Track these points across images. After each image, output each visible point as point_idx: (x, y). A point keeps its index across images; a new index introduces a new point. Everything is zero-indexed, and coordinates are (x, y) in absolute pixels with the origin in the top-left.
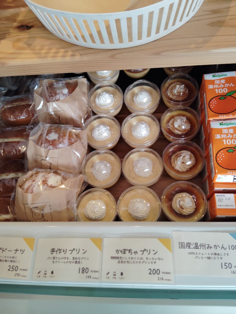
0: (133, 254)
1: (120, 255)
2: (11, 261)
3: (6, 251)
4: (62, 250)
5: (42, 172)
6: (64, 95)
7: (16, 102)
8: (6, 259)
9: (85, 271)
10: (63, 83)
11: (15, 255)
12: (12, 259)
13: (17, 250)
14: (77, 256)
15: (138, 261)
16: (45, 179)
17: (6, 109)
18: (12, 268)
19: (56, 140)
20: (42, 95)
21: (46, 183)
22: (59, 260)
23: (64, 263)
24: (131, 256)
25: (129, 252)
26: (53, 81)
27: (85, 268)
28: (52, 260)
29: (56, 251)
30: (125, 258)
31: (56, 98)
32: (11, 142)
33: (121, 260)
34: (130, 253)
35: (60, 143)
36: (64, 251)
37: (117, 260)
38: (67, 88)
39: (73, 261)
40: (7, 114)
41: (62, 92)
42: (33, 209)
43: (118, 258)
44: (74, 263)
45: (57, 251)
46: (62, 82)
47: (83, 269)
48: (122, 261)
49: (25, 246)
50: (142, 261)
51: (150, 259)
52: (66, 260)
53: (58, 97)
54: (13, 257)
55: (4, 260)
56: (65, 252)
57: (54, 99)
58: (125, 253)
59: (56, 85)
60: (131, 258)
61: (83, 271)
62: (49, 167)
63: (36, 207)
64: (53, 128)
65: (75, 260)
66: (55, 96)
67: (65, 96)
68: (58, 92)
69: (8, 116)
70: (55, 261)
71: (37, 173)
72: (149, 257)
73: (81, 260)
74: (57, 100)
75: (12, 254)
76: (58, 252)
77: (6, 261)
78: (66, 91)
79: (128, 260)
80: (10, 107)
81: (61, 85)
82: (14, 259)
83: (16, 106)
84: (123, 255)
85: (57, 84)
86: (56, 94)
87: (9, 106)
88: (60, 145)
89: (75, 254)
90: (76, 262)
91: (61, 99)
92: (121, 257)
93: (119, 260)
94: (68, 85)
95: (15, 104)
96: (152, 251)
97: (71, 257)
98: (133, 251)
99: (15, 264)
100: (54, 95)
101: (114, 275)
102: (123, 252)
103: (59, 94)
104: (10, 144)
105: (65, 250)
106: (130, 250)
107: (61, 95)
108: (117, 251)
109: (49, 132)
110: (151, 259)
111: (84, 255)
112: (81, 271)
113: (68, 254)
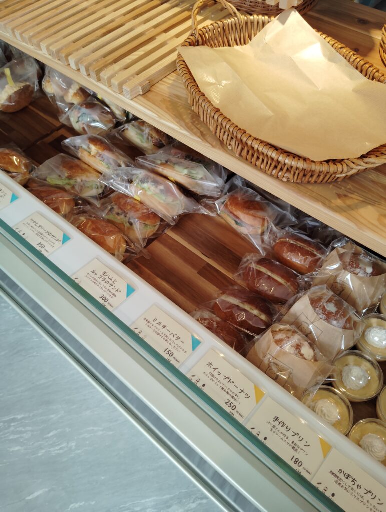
0: (356, 486)
1: (341, 476)
2: (233, 397)
3: (232, 384)
4: (286, 426)
5: (299, 335)
6: (365, 272)
7: (302, 243)
8: (229, 391)
9: (298, 463)
10: (371, 260)
11: (238, 394)
12: (234, 396)
13: (243, 391)
14: (298, 443)
15: (358, 497)
16: (300, 344)
17: (286, 243)
18: (230, 404)
19: (333, 313)
20: (341, 257)
21: (299, 349)
22: (278, 432)
23: (282, 439)
24: (352, 486)
25: (352, 481)
26: (363, 251)
27: (299, 461)
28: (271, 427)
29: (280, 421)
30: (345, 483)
31: (354, 271)
32: (273, 279)
33: (339, 482)
34: (354, 483)
35: (336, 320)
36: (287, 428)
37: (336, 479)
38: (374, 268)
39: (291, 444)
40: (285, 249)
41: (365, 269)
42: (272, 364)
43: (338, 477)
44: (291, 448)
45: (280, 423)
46: (371, 258)
47: (297, 460)
48: (340, 484)
49: (252, 394)
50: (362, 500)
51: (371, 505)
52: (285, 439)
53: (358, 271)
54: (236, 395)
55: (227, 391)
56: (288, 430)
57: (352, 270)
58: (347, 478)
59: (362, 258)
60: (351, 488)
61: (296, 461)
62: (306, 334)
63: (277, 365)
64: (335, 299)
65: (293, 445)
66: (356, 268)
67: (366, 274)
68: (361, 266)
69: (284, 251)
70: (274, 430)
71: (295, 332)
72: (371, 501)
73: (299, 450)
74: (355, 274)
75: (237, 391)
76: (281, 425)
77: (228, 393)
78: (370, 270)
79: (347, 487)
80: (292, 244)
81: (368, 260)
82: (236, 397)
83: (300, 247)
84: (344, 479)
85: (365, 257)
86: (358, 267)
87: (292, 242)
88: (335, 323)
89: (296, 439)
90: (293, 448)
91: (360, 275)
92: (341, 479)
93: (337, 480)
94: (375, 266)
95: (299, 244)
96: (377, 499)
97: (291, 439)
98: (357, 484)
99: (235, 403)
100: (355, 266)
101: (324, 490)
102: (346, 476)
103: (361, 268)
104: (271, 280)
105: (289, 428)
106: (354, 480)
107: (362, 272)
108: (341, 470)
109: (329, 301)
110: (373, 506)
111: (306, 449)
112: (294, 460)
113: (290, 434)
